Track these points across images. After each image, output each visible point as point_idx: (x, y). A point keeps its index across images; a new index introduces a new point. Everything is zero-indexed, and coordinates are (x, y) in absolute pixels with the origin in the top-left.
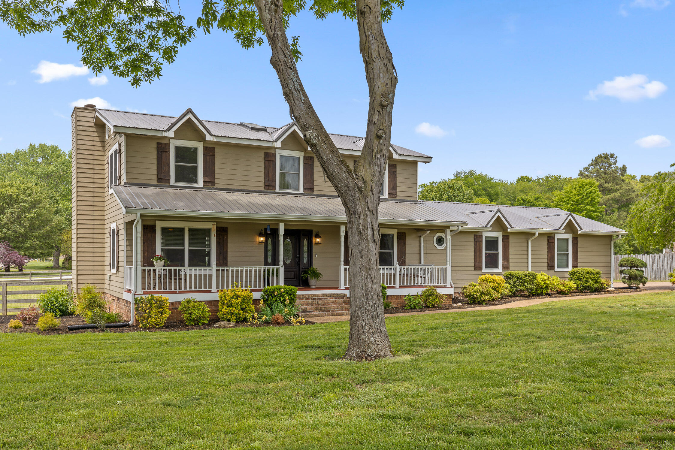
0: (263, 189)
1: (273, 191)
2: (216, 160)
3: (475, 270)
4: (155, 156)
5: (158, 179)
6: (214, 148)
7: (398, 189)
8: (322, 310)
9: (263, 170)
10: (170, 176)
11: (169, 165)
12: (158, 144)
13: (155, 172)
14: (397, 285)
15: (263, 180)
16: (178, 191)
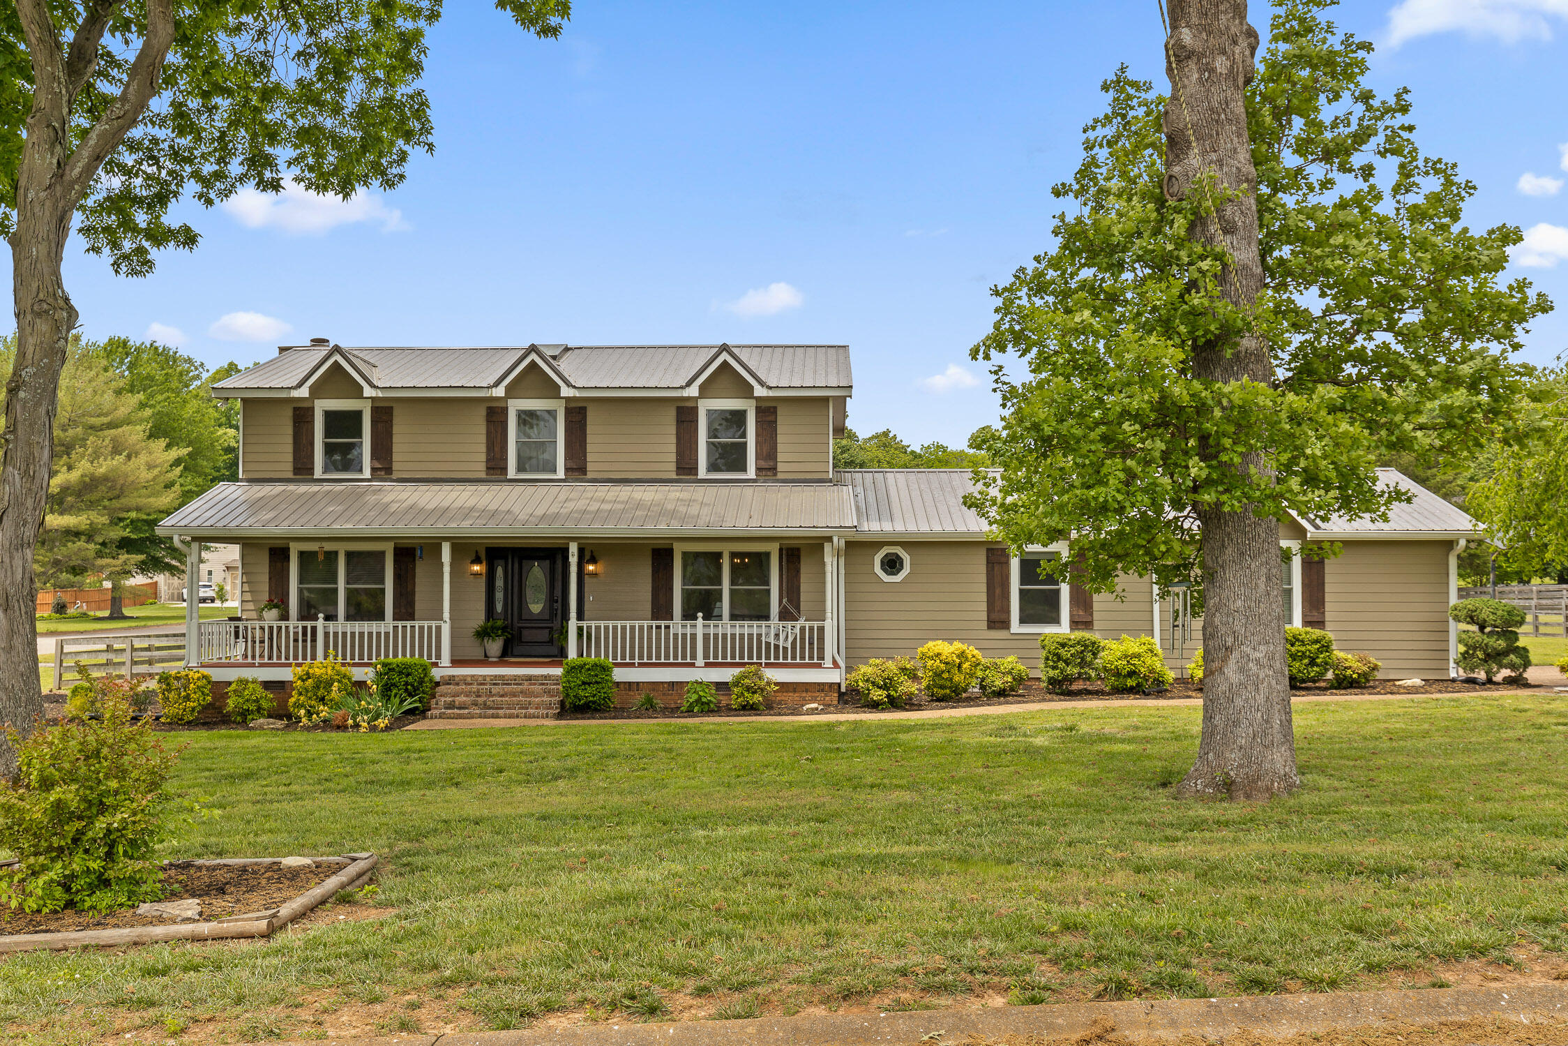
0: (483, 475)
1: (502, 477)
2: (396, 429)
3: (989, 628)
4: (289, 430)
5: (295, 469)
6: (392, 408)
7: (780, 457)
8: (485, 706)
9: (483, 439)
10: (313, 463)
11: (312, 444)
12: (295, 409)
13: (290, 458)
14: (700, 661)
15: (483, 457)
16: (327, 487)
